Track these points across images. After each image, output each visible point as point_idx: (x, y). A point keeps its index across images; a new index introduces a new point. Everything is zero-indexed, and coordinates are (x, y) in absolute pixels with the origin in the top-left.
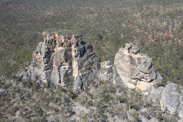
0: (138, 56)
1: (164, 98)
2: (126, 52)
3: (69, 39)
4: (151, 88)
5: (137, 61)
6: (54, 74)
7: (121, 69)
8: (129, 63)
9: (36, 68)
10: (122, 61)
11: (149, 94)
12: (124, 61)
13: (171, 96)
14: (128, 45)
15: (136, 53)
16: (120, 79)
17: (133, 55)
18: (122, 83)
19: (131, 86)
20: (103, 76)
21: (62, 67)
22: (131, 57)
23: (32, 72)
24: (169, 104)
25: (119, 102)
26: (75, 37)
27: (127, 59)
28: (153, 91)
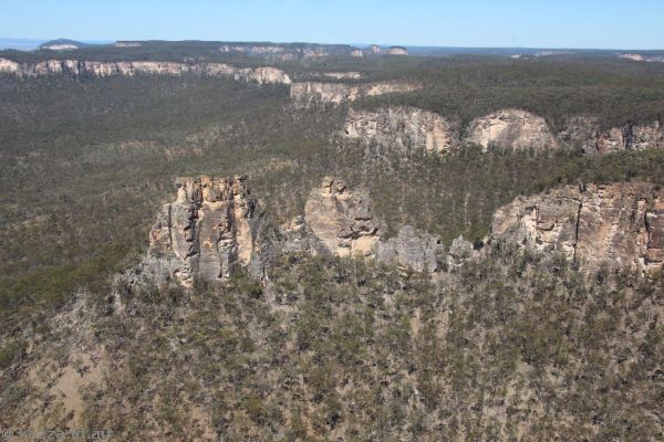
0: (345, 195)
1: (402, 251)
2: (326, 193)
3: (231, 184)
4: (377, 245)
5: (345, 206)
6: (207, 261)
7: (322, 226)
8: (334, 211)
9: (162, 261)
10: (322, 211)
11: (377, 257)
12: (324, 209)
13: (411, 245)
14: (328, 179)
15: (341, 192)
16: (322, 246)
17: (337, 194)
18: (327, 251)
19: (343, 252)
20: (293, 246)
21: (222, 242)
22: (335, 199)
23: (156, 269)
24: (411, 258)
25: (335, 283)
26: (241, 180)
27: (329, 204)
28: (381, 248)
